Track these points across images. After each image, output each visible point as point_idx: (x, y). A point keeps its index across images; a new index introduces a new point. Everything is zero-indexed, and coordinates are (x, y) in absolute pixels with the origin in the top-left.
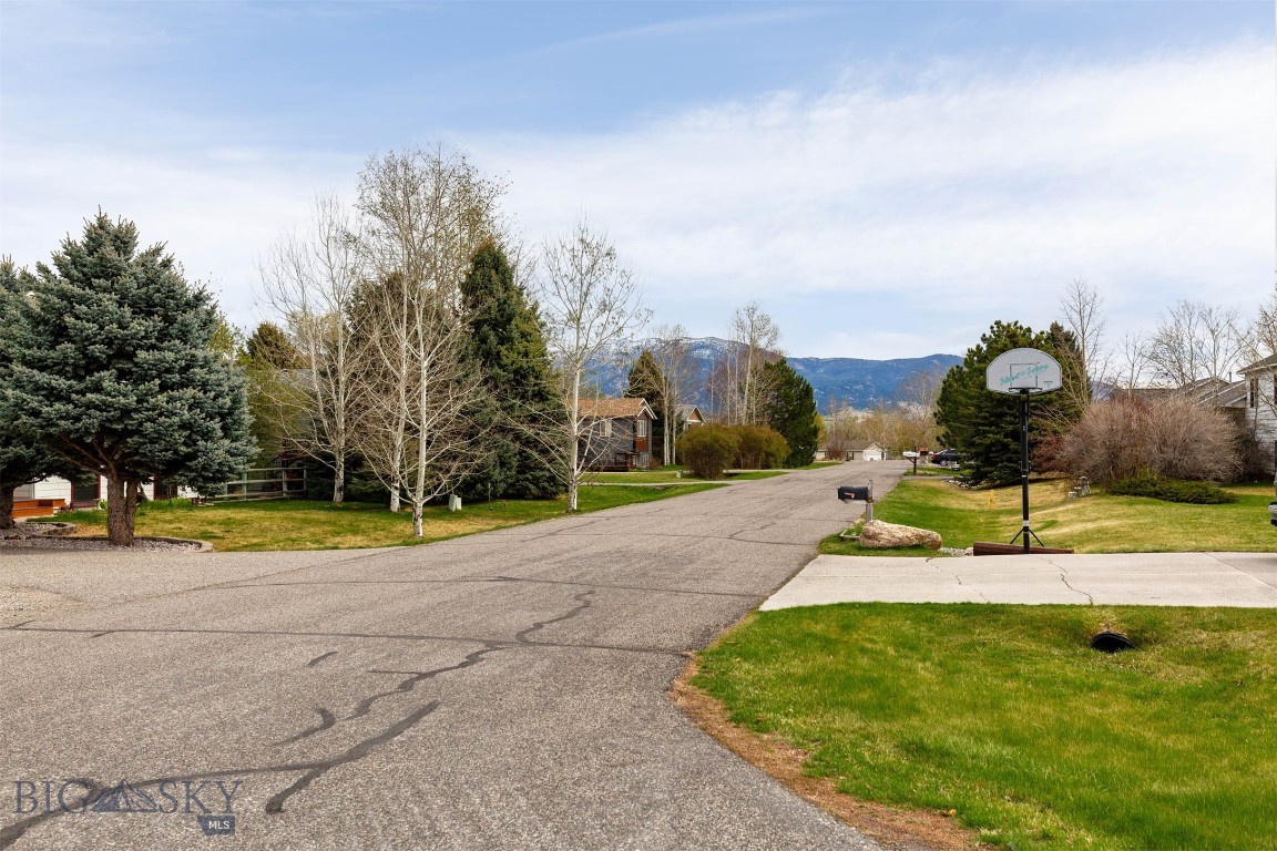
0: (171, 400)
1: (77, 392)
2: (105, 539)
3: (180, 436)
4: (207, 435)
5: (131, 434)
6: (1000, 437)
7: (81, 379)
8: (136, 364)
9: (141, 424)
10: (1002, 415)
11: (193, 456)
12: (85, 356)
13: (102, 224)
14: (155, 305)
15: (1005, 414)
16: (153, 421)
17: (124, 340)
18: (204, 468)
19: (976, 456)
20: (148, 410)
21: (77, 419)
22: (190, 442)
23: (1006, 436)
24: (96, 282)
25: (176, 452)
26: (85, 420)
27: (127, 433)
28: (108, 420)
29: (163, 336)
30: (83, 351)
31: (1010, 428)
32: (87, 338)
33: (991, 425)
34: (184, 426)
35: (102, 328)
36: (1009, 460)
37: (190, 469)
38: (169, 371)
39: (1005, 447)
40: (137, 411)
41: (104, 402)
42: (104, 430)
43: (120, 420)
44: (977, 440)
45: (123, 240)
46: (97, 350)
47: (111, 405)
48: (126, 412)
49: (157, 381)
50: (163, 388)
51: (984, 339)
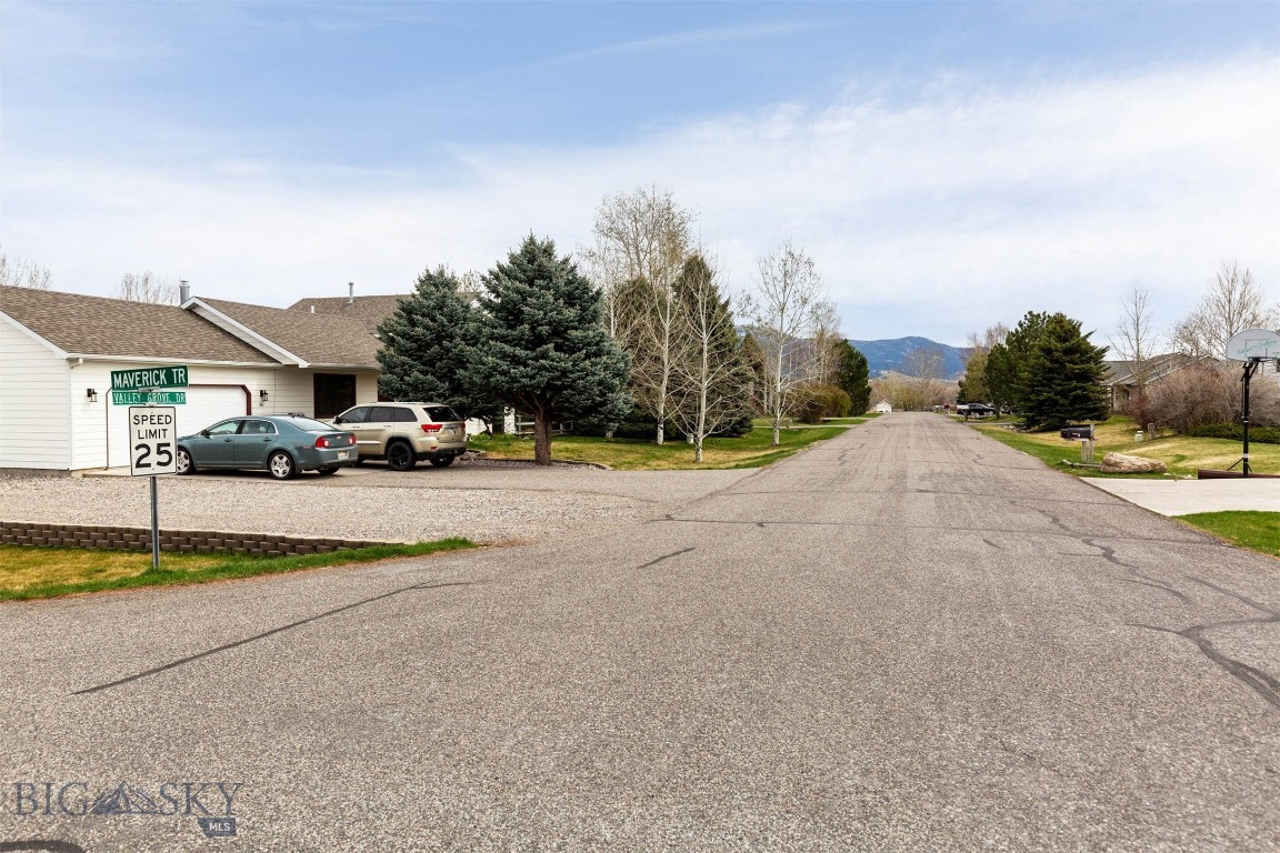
0: (594, 364)
1: (532, 359)
2: (533, 461)
3: (596, 390)
4: (611, 389)
5: (566, 388)
6: (1051, 395)
7: (533, 350)
8: (567, 339)
9: (574, 381)
10: (1052, 379)
11: (604, 404)
12: (534, 335)
13: (532, 241)
14: (574, 298)
15: (1055, 378)
16: (583, 379)
17: (559, 323)
18: (609, 413)
19: (1031, 409)
20: (578, 371)
21: (532, 377)
22: (602, 394)
23: (1056, 394)
24: (537, 282)
25: (593, 401)
26: (538, 378)
27: (564, 387)
28: (552, 379)
29: (581, 320)
30: (533, 329)
31: (1060, 388)
32: (536, 322)
33: (1043, 386)
34: (600, 383)
35: (545, 314)
36: (1058, 411)
37: (601, 413)
38: (589, 344)
39: (1055, 403)
40: (571, 372)
41: (551, 366)
42: (549, 386)
43: (559, 378)
44: (1033, 397)
45: (548, 251)
46: (545, 330)
47: (556, 368)
48: (564, 373)
49: (584, 351)
50: (588, 357)
51: (1021, 325)
